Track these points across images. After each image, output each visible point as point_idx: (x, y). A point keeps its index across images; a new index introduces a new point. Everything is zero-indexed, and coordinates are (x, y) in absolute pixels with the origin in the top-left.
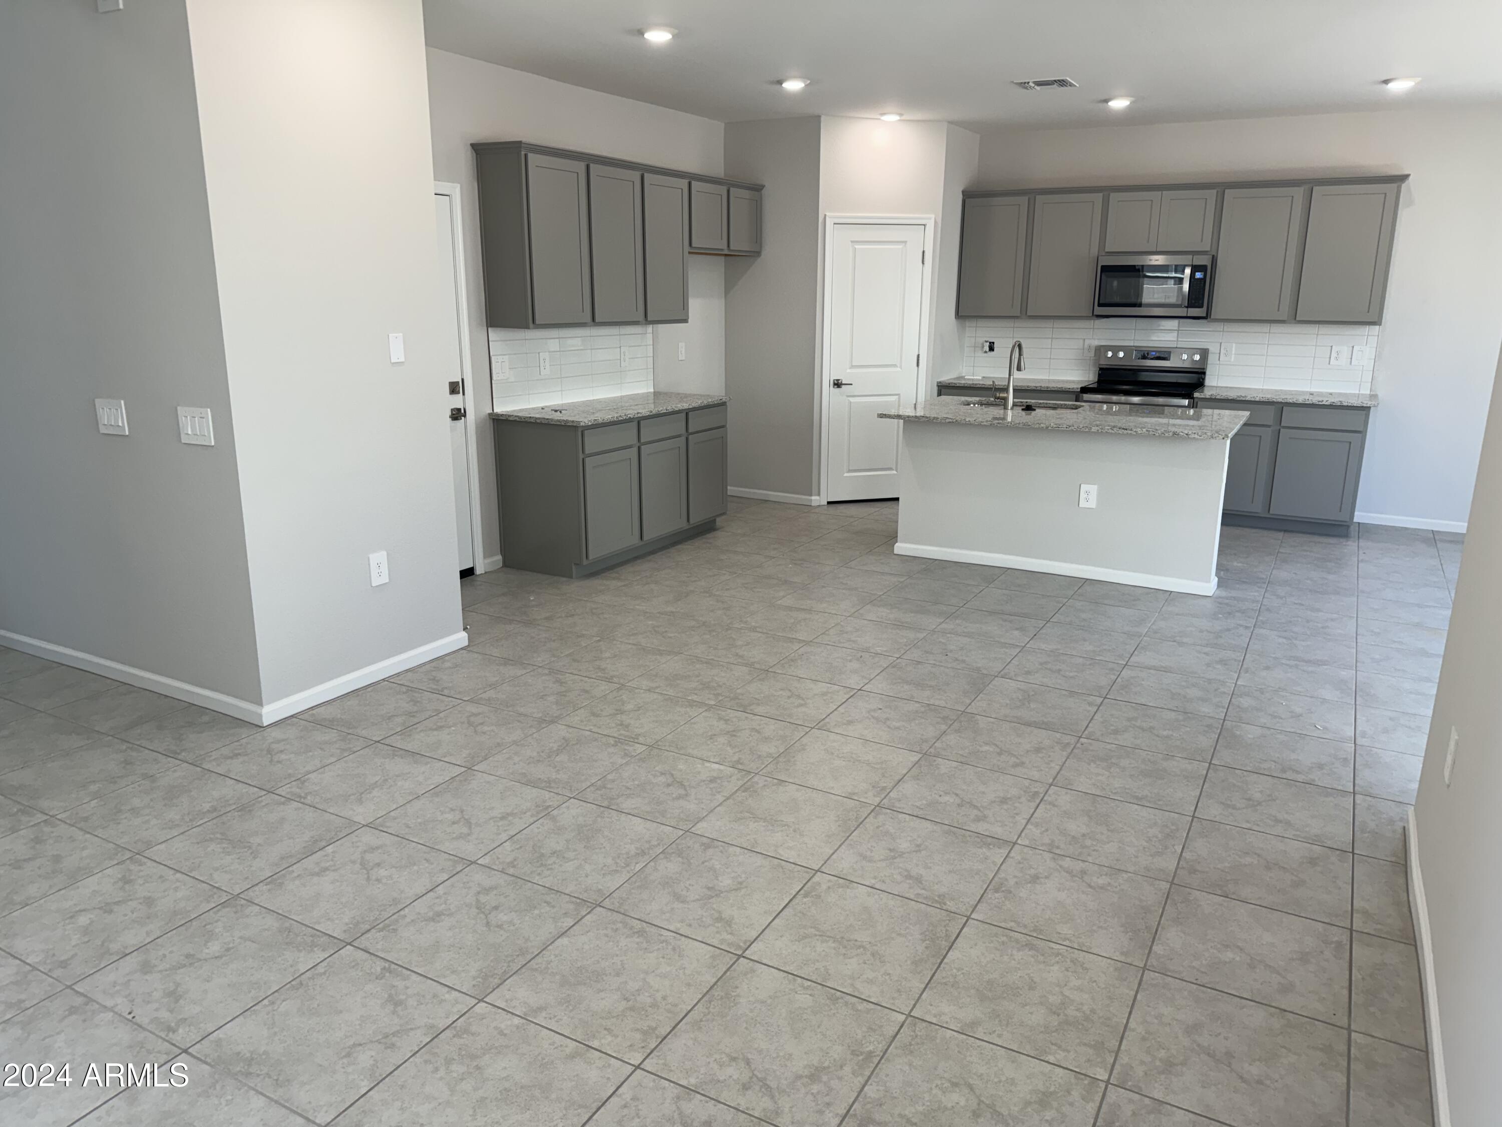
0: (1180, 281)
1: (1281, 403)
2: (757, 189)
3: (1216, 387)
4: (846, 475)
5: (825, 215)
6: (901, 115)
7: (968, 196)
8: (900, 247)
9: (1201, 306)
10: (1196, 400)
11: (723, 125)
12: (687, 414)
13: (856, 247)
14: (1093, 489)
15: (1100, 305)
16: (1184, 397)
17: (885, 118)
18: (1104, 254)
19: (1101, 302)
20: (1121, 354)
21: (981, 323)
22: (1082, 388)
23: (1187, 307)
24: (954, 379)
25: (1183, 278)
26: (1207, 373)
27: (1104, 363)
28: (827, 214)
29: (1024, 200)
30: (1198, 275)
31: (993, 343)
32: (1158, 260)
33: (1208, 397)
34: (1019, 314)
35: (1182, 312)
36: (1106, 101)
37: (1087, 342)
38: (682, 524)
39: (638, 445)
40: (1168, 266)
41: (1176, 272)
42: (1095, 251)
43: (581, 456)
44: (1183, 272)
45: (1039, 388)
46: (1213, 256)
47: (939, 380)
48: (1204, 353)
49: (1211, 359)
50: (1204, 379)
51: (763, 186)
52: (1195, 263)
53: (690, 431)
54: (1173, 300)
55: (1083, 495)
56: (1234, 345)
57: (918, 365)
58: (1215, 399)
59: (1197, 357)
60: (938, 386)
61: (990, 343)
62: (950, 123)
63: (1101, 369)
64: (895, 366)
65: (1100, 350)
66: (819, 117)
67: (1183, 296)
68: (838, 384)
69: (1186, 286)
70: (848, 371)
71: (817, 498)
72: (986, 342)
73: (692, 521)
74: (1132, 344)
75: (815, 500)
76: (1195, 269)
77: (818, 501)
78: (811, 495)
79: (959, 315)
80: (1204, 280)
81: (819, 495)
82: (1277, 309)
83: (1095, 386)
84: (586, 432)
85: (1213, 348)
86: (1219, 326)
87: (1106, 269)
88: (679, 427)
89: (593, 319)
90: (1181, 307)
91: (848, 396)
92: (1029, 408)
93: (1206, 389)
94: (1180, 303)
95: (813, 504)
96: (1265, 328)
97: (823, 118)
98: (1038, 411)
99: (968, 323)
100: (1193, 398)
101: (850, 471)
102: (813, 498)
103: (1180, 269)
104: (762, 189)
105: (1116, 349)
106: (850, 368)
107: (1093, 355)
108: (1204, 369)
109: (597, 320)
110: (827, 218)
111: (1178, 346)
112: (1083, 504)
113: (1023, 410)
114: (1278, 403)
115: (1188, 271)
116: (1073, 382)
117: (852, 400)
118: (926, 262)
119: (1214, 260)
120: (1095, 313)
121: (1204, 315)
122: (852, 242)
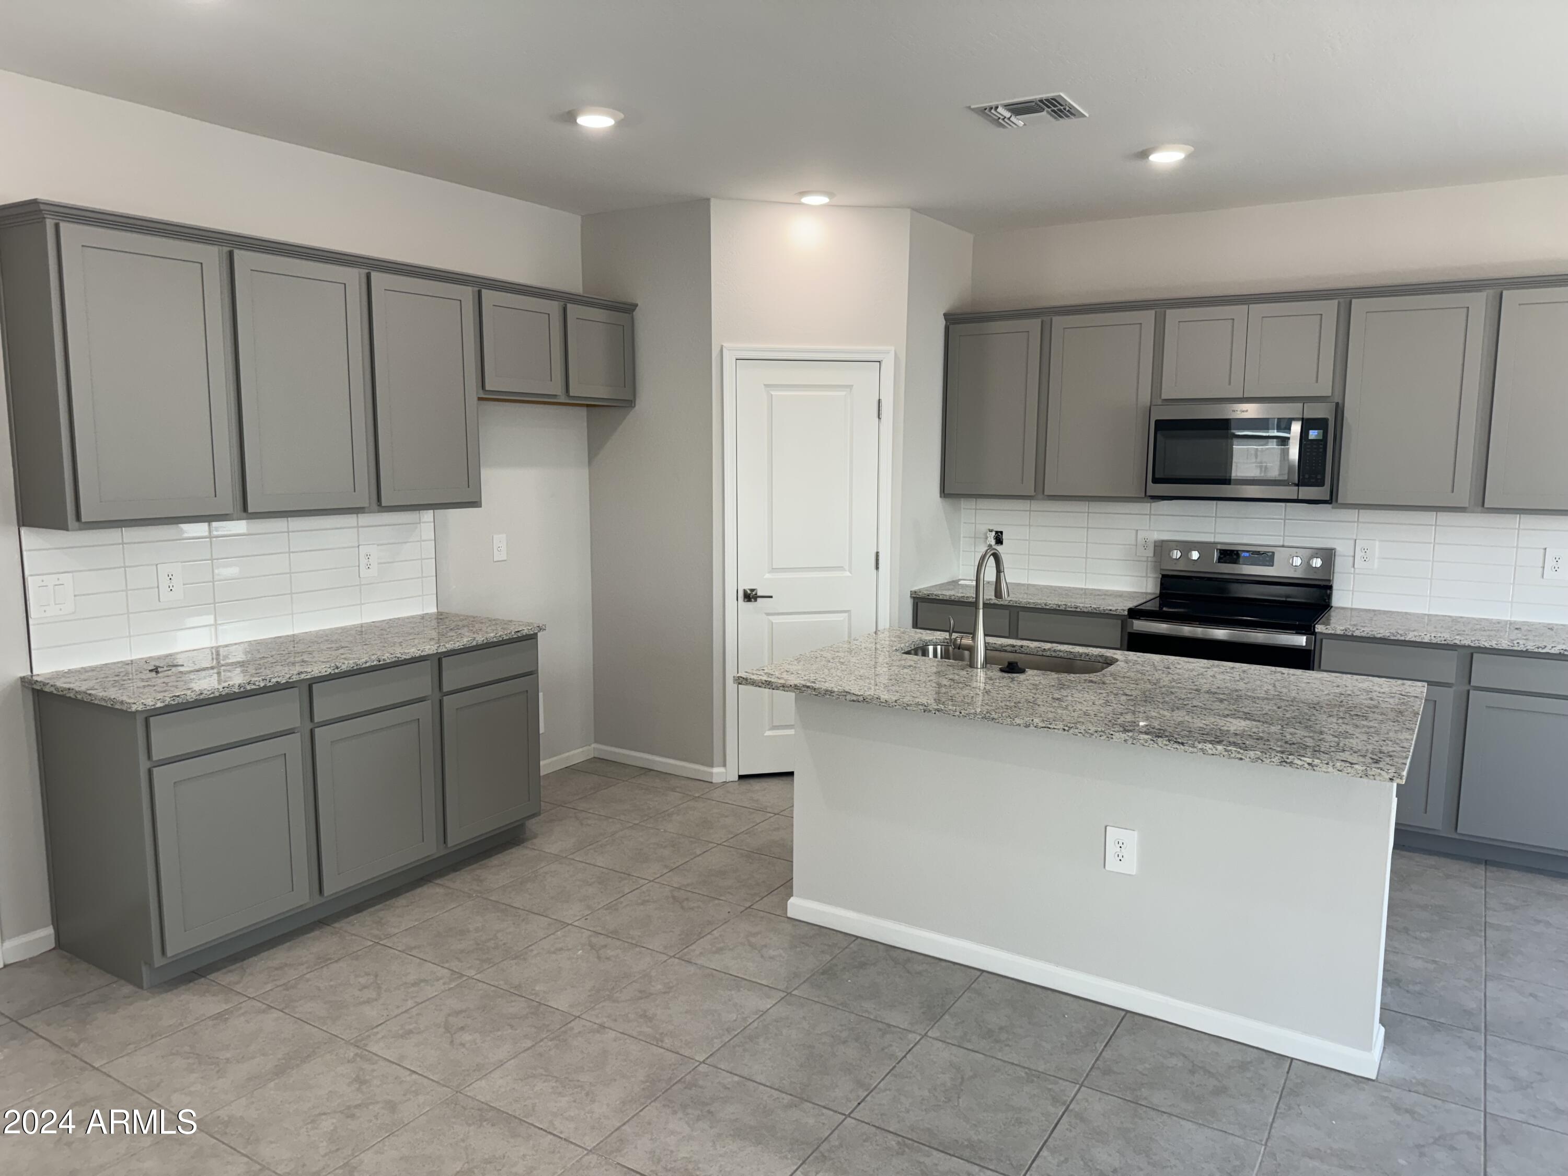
0: (1284, 441)
1: (1469, 646)
2: (628, 309)
3: (1352, 609)
4: (768, 733)
5: (722, 347)
6: (830, 194)
7: (952, 320)
8: (843, 393)
9: (1321, 484)
10: (1318, 637)
11: (579, 218)
12: (440, 660)
13: (773, 393)
14: (1131, 839)
15: (1156, 481)
16: (1299, 630)
17: (807, 200)
18: (1160, 402)
19: (1157, 476)
20: (1195, 555)
21: (984, 504)
22: (1130, 610)
23: (1298, 485)
24: (941, 586)
25: (1289, 438)
26: (1335, 587)
27: (1171, 568)
28: (725, 345)
29: (1034, 325)
30: (1313, 434)
31: (1001, 533)
32: (1250, 411)
33: (1339, 632)
34: (1033, 493)
35: (1290, 492)
36: (1144, 154)
37: (1141, 535)
38: (430, 848)
39: (310, 726)
40: (1267, 420)
41: (1279, 429)
42: (1145, 397)
43: (144, 764)
44: (1288, 429)
45: (1062, 608)
46: (1337, 404)
47: (915, 588)
48: (1328, 555)
49: (1341, 565)
50: (1329, 597)
51: (636, 305)
52: (1307, 415)
53: (446, 688)
54: (1274, 473)
55: (1111, 849)
56: (1377, 543)
57: (877, 568)
58: (1352, 636)
59: (1317, 563)
60: (914, 598)
61: (997, 532)
62: (918, 210)
63: (1164, 576)
64: (840, 568)
65: (1161, 548)
66: (708, 200)
67: (1290, 468)
68: (750, 596)
69: (1294, 452)
70: (767, 576)
71: (722, 770)
72: (991, 531)
73: (450, 844)
74: (1212, 540)
75: (718, 774)
76: (1308, 424)
77: (723, 773)
78: (712, 766)
79: (945, 492)
80: (1323, 441)
81: (724, 765)
82: (1450, 489)
83: (1153, 606)
84: (152, 719)
85: (1342, 548)
86: (1352, 514)
87: (1161, 425)
88: (423, 684)
89: (245, 508)
90: (1288, 485)
91: (768, 614)
92: (1012, 668)
93: (1334, 615)
94: (1286, 477)
95: (716, 780)
96: (1430, 517)
97: (714, 205)
98: (1030, 672)
99: (964, 504)
100: (1314, 633)
101: (774, 728)
102: (716, 770)
103: (1285, 425)
104: (634, 310)
105: (1185, 547)
106: (769, 572)
107: (1152, 555)
108: (1329, 581)
109: (250, 510)
110: (725, 351)
111: (1286, 544)
112: (1112, 865)
113: (1002, 670)
114: (1464, 646)
115: (1296, 428)
116: (1119, 595)
117: (775, 619)
118: (883, 416)
119: (1339, 410)
120: (1148, 494)
121: (1328, 498)
122: (766, 386)
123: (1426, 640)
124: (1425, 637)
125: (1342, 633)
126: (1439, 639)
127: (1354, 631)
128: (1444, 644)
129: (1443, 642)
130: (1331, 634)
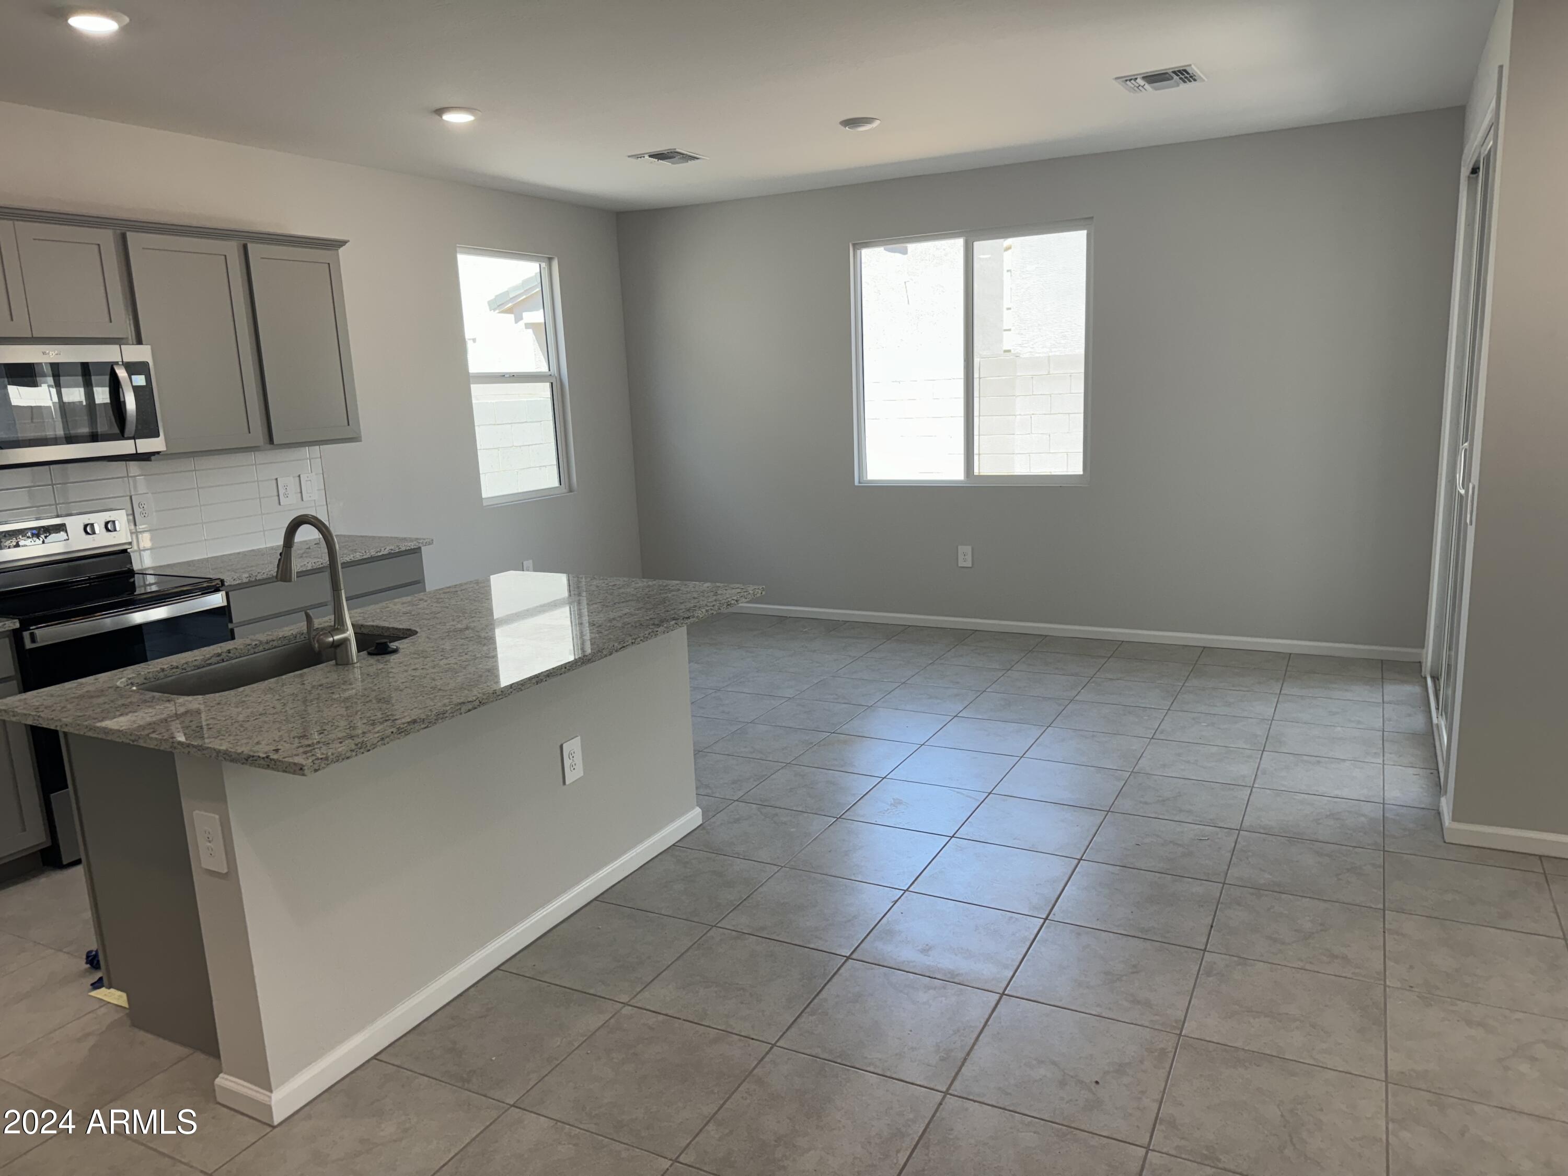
123: (309, 568)
124: (308, 565)
125: (247, 580)
126: (317, 564)
127: (256, 576)
128: (322, 567)
129: (321, 566)
130: (239, 584)
